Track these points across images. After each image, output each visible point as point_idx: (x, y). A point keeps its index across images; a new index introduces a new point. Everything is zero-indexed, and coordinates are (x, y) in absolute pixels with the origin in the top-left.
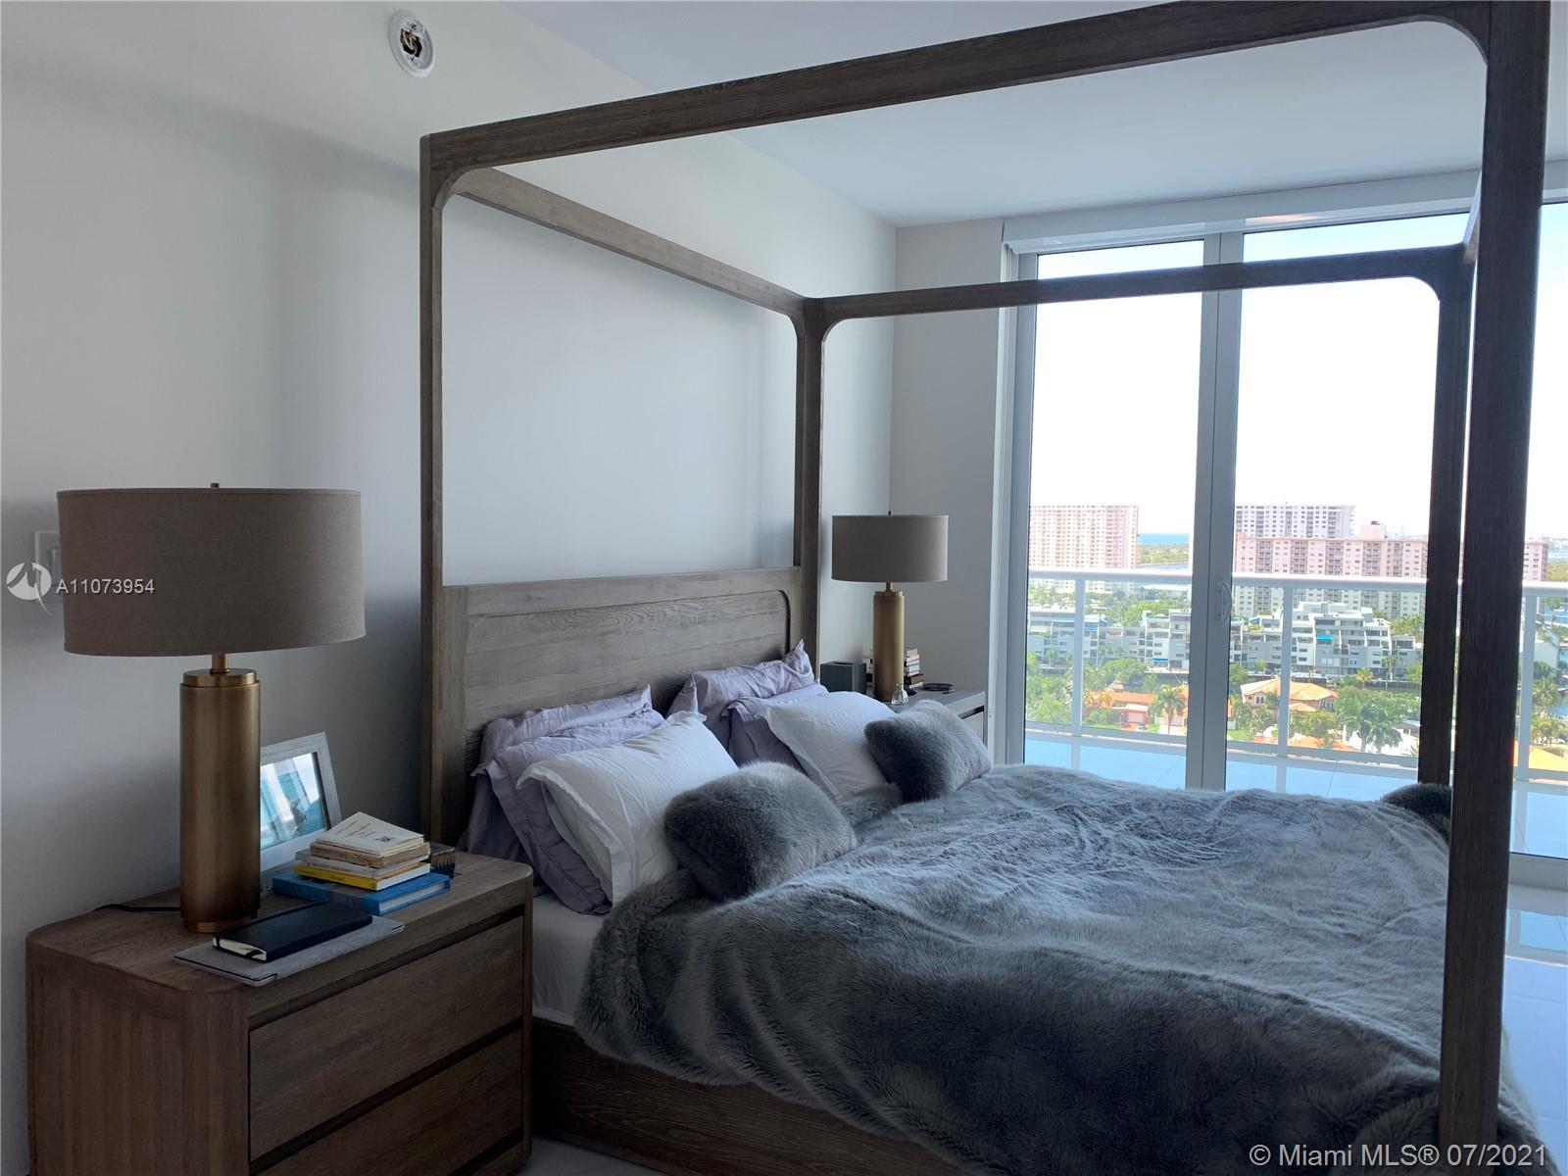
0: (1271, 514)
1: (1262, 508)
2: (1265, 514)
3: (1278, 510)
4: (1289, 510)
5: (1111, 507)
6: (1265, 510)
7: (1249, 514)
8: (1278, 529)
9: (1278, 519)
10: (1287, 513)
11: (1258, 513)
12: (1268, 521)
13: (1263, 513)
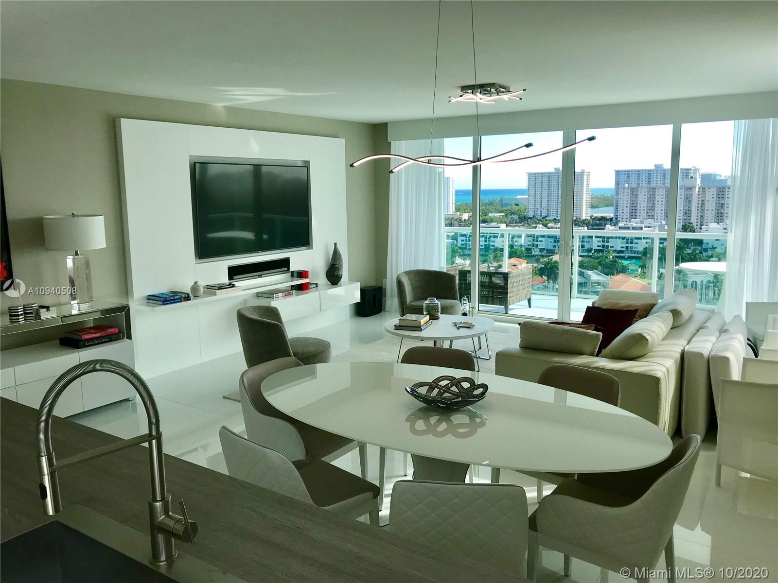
0: (655, 174)
1: (651, 171)
2: (652, 174)
3: (659, 172)
4: (665, 172)
6: (652, 172)
7: (644, 175)
8: (658, 182)
9: (659, 177)
10: (664, 173)
11: (649, 174)
12: (654, 178)
13: (651, 174)
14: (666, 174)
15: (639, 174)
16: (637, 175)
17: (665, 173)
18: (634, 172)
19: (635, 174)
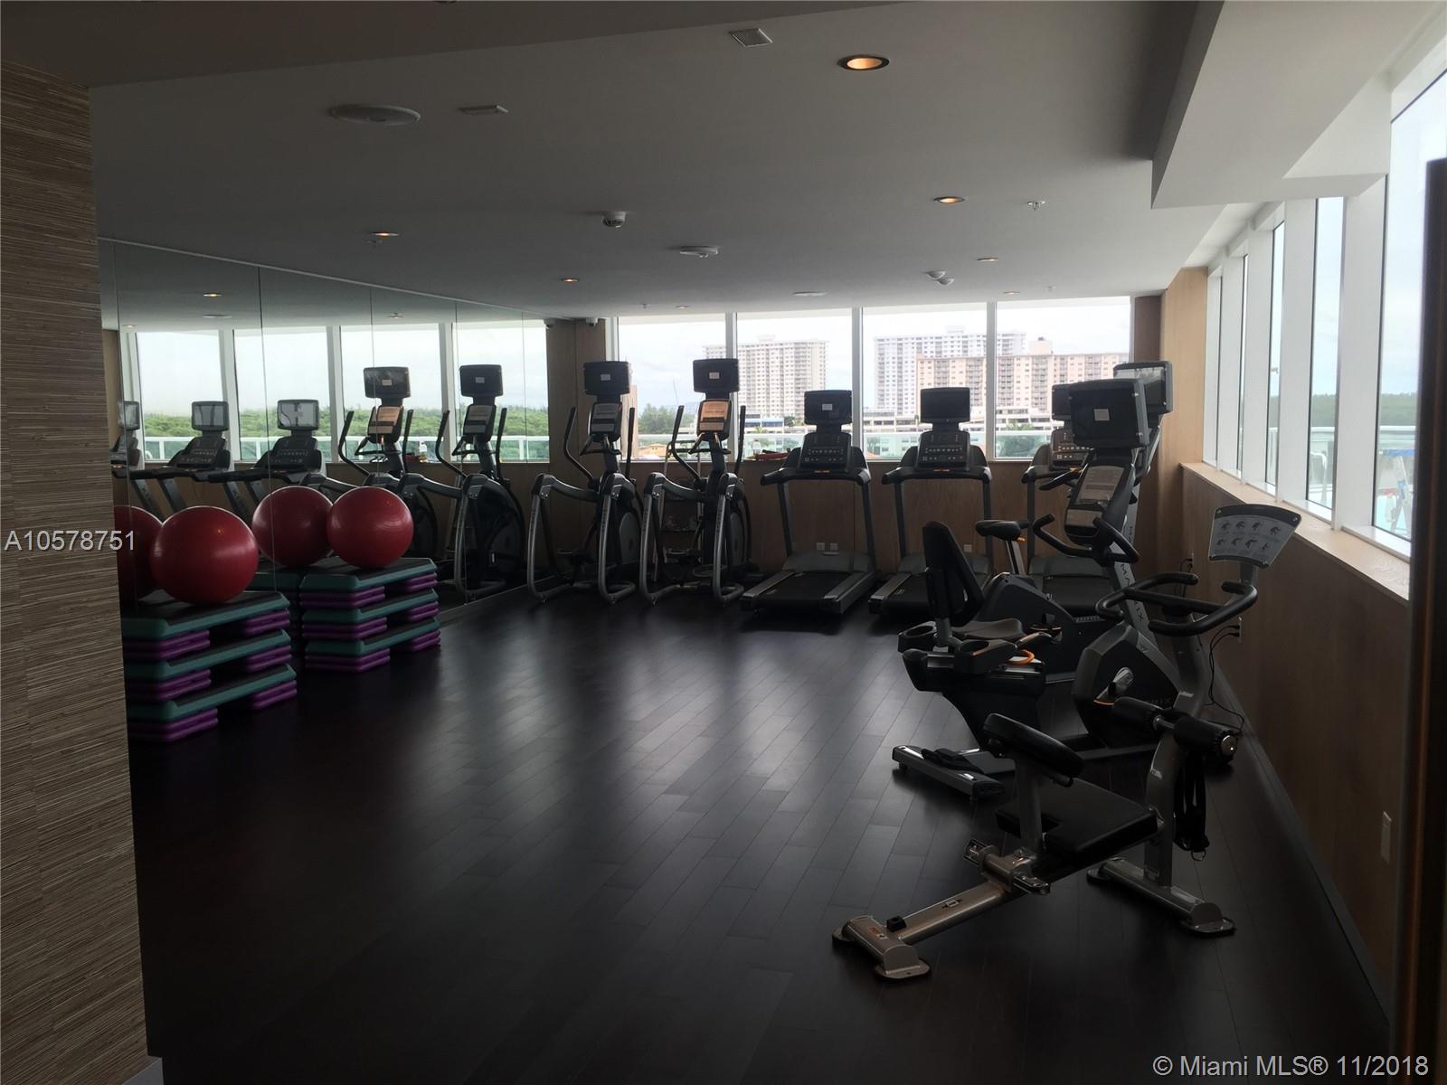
0: (949, 343)
1: (941, 338)
2: (943, 344)
3: (955, 339)
4: (966, 339)
5: (798, 344)
6: (943, 340)
7: (929, 345)
9: (956, 347)
10: (963, 342)
11: (937, 343)
12: (946, 348)
13: (941, 343)
14: (969, 344)
15: (920, 344)
16: (915, 346)
17: (967, 342)
18: (910, 340)
19: (913, 343)
